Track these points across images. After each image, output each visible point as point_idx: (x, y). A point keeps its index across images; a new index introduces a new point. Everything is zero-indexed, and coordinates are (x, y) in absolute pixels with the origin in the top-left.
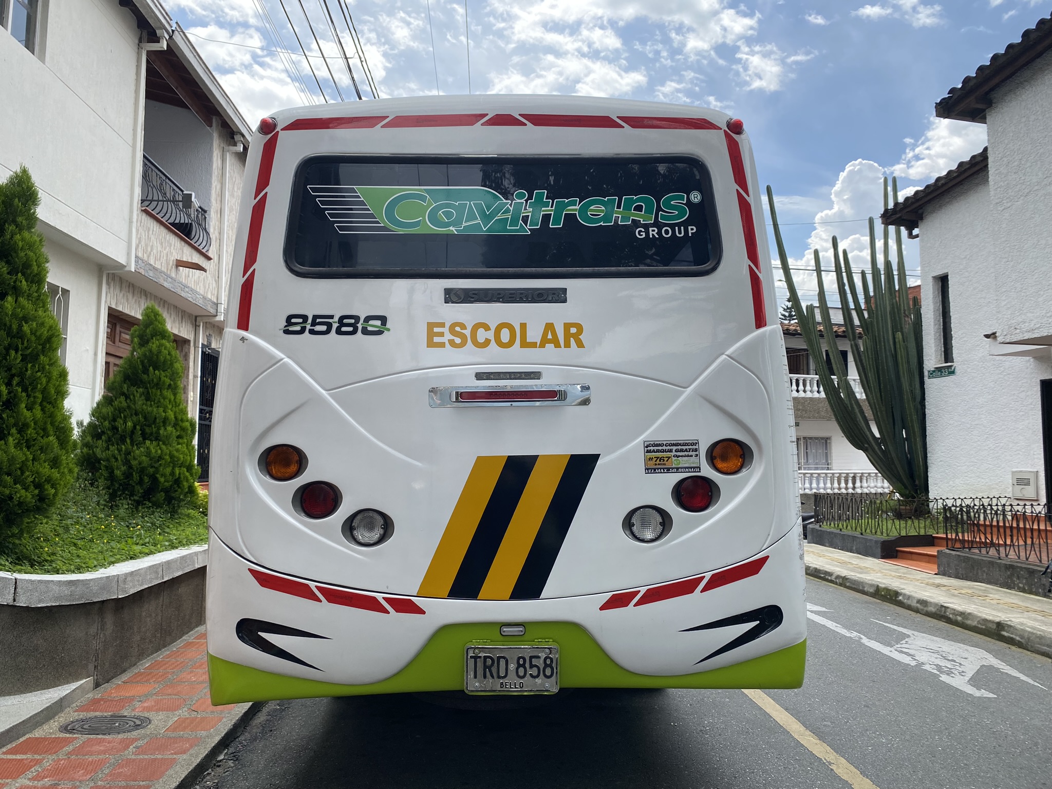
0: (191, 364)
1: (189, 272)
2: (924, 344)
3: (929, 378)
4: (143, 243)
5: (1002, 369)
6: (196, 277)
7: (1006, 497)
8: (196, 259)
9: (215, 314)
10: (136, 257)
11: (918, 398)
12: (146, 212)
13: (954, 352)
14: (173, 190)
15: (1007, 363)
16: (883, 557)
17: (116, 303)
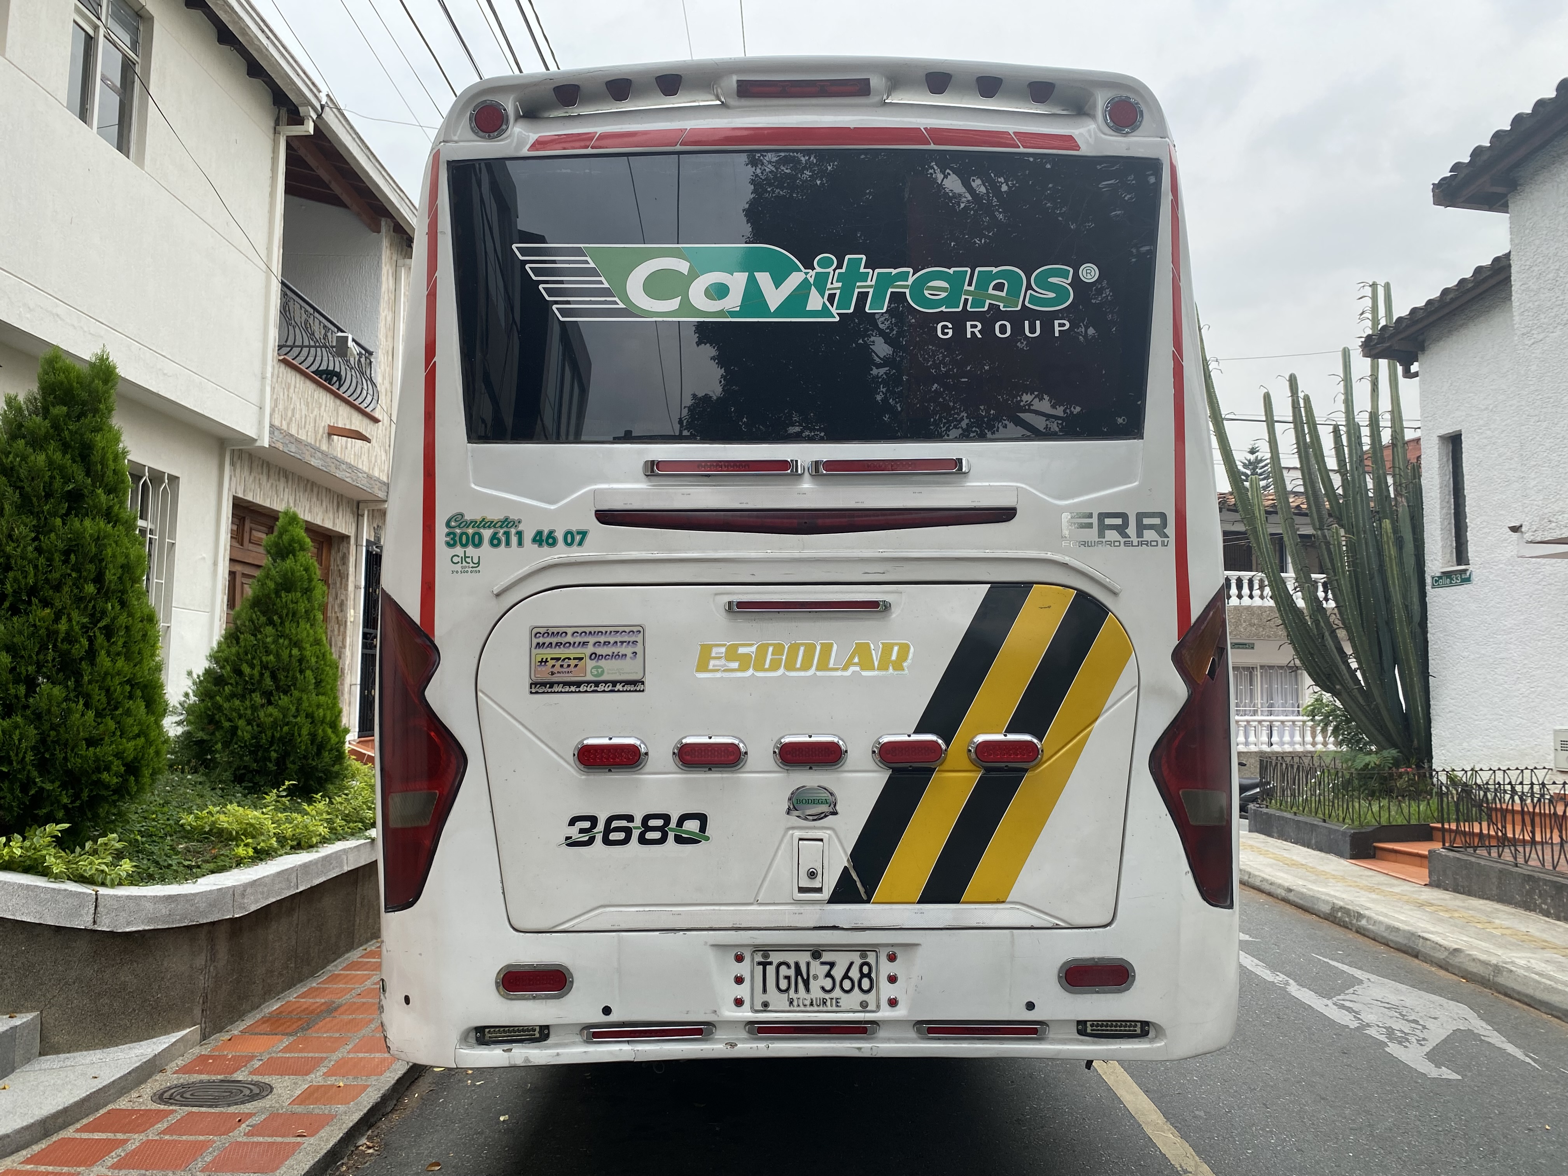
0: (351, 570)
1: (347, 442)
2: (1425, 536)
3: (1433, 587)
4: (281, 407)
5: (1540, 576)
6: (357, 448)
7: (1544, 768)
8: (357, 423)
9: (385, 498)
10: (272, 426)
11: (1417, 618)
12: (285, 362)
13: (1469, 549)
14: (325, 326)
15: (1547, 567)
16: (1354, 857)
17: (244, 491)
